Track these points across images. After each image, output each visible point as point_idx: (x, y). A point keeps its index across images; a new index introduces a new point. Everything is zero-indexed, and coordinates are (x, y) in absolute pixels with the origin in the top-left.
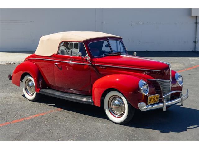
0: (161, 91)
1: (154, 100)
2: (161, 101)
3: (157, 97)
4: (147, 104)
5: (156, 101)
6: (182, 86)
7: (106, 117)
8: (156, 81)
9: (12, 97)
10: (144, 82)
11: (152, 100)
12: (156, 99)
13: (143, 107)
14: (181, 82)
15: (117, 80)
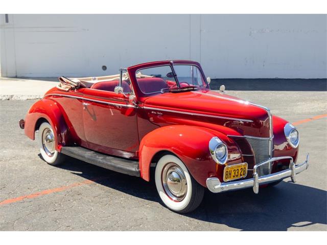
0: (253, 157)
1: (236, 174)
2: (250, 176)
3: (243, 167)
4: (222, 181)
5: (241, 175)
6: (297, 148)
7: (158, 199)
8: (244, 139)
9: (23, 157)
10: (219, 141)
11: (233, 174)
12: (240, 171)
13: (215, 185)
14: (296, 142)
15: (181, 135)
